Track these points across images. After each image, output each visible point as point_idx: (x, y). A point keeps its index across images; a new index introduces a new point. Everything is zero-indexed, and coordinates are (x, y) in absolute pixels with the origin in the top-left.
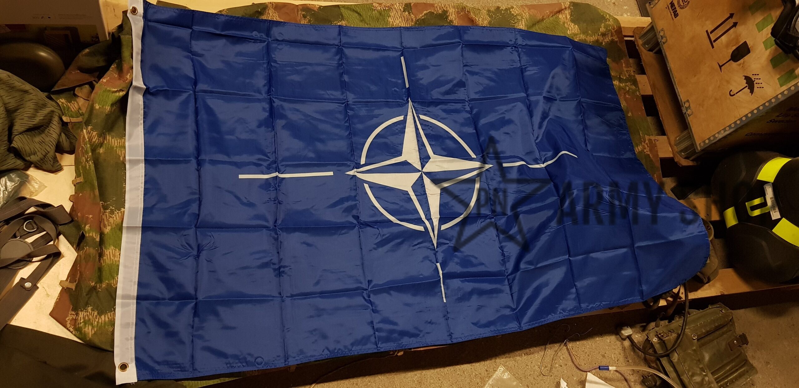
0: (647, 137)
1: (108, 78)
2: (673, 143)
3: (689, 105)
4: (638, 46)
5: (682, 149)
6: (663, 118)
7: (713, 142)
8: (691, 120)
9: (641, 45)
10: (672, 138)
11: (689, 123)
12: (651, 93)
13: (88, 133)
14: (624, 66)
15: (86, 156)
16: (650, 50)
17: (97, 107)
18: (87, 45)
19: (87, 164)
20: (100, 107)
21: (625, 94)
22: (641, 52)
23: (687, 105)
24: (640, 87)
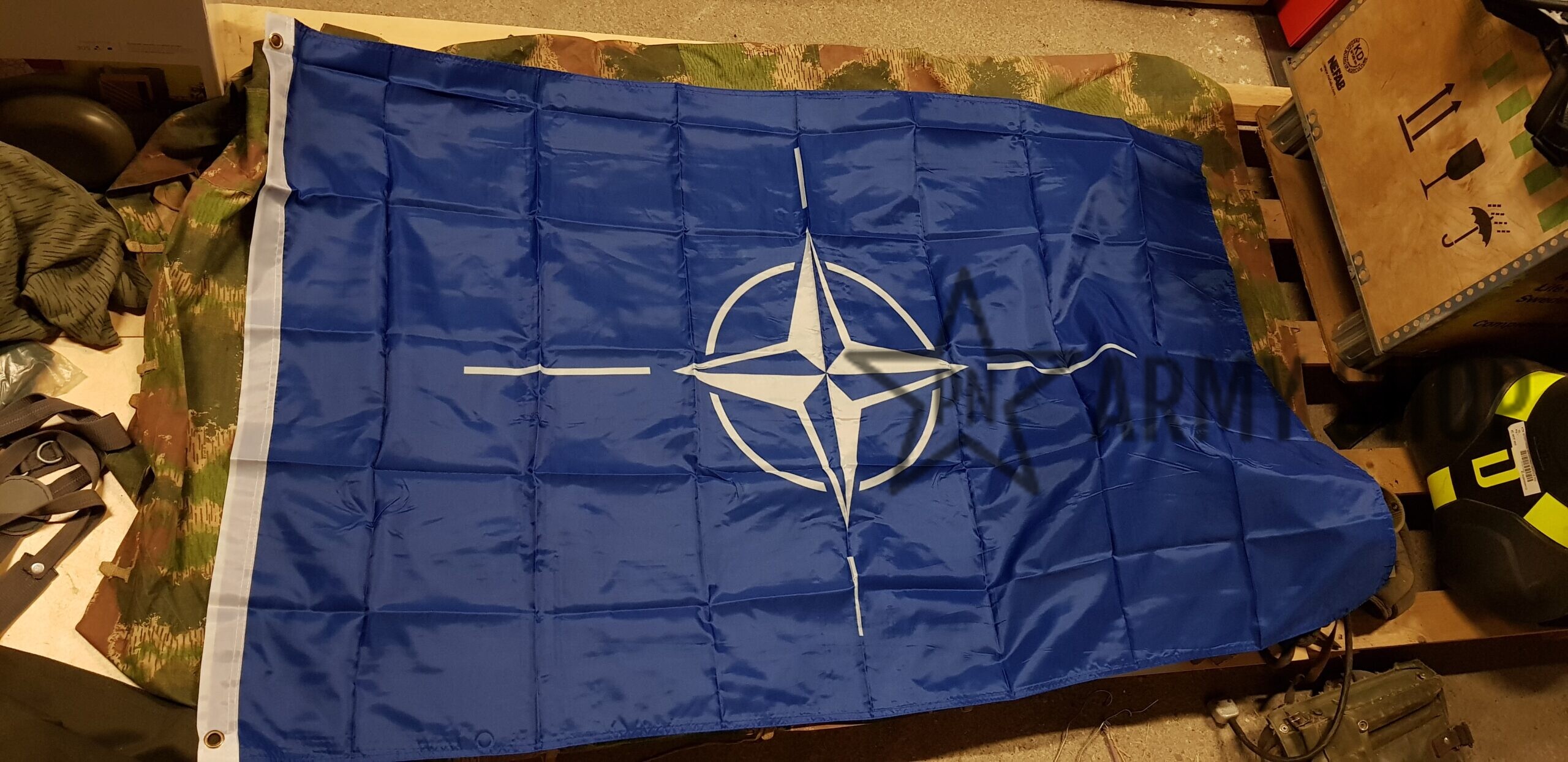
0: (1278, 323)
1: (219, 169)
2: (1329, 334)
3: (1363, 262)
4: (1265, 142)
5: (1348, 347)
6: (1312, 286)
7: (1409, 336)
8: (1365, 292)
9: (1272, 142)
10: (1329, 327)
11: (1361, 297)
12: (1289, 237)
13: (174, 274)
14: (1236, 180)
15: (167, 320)
16: (1289, 152)
17: (194, 224)
18: (181, 105)
19: (168, 335)
20: (199, 226)
21: (1236, 235)
22: (1270, 156)
23: (1358, 261)
24: (1266, 224)
